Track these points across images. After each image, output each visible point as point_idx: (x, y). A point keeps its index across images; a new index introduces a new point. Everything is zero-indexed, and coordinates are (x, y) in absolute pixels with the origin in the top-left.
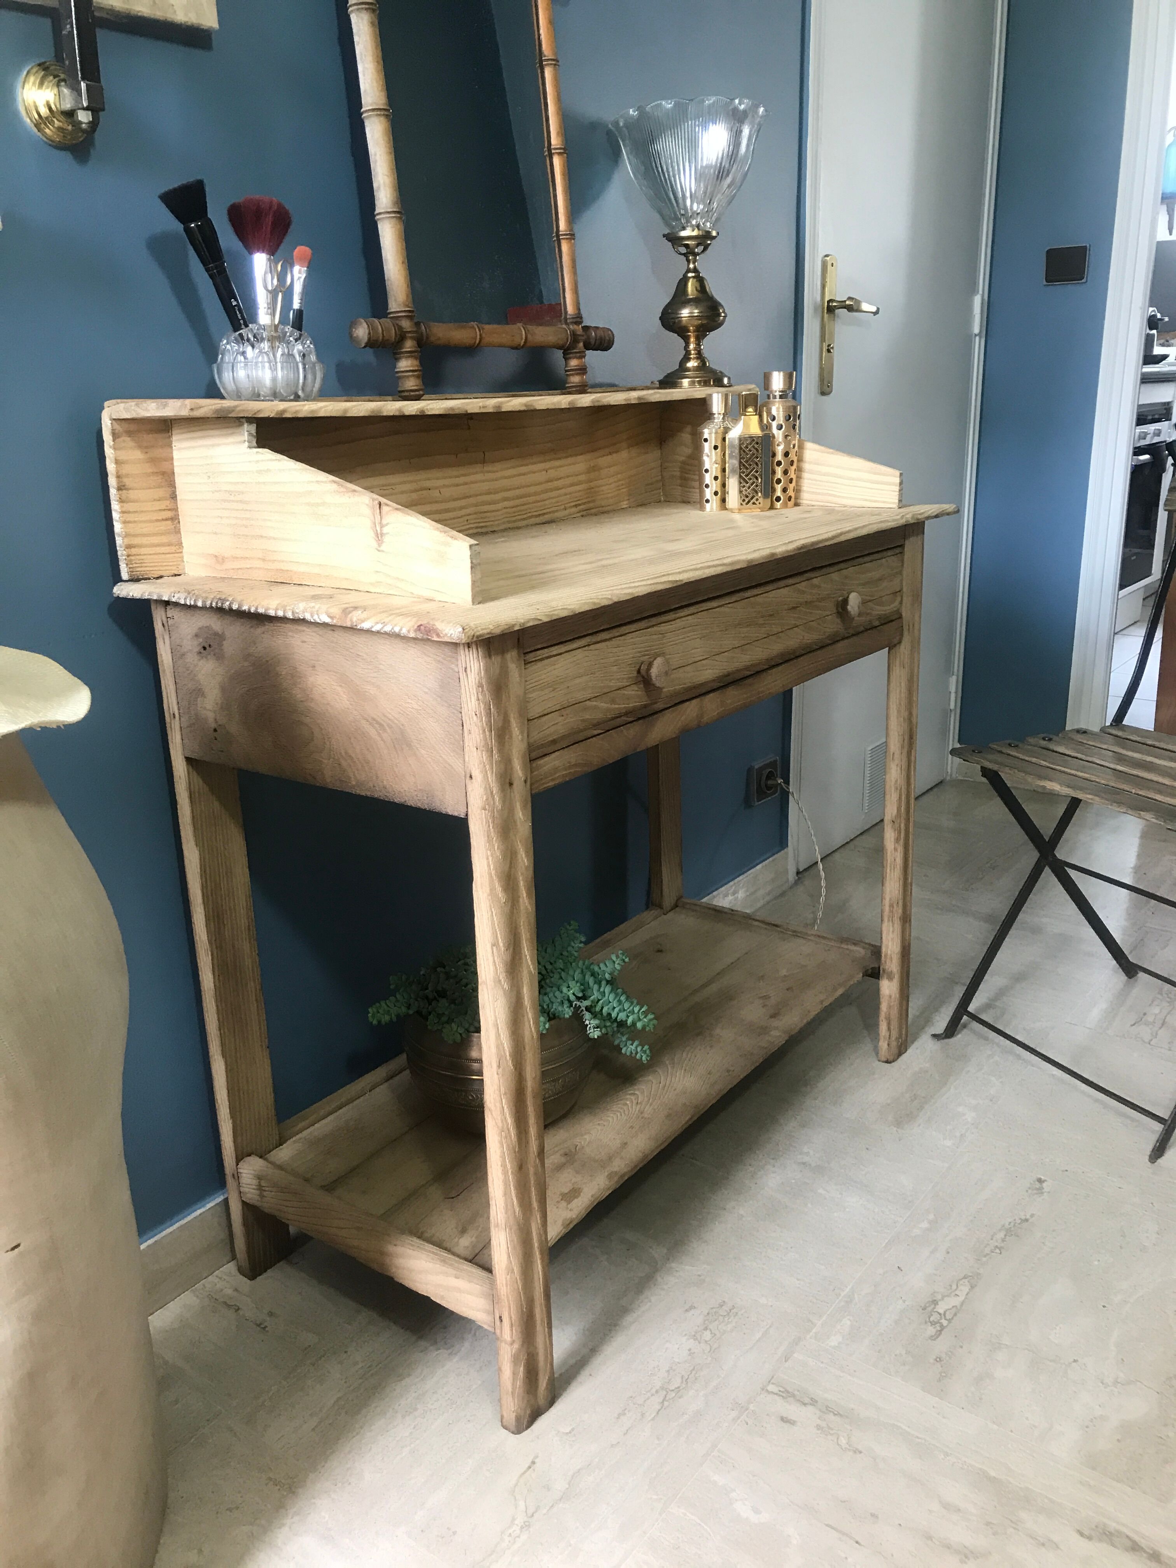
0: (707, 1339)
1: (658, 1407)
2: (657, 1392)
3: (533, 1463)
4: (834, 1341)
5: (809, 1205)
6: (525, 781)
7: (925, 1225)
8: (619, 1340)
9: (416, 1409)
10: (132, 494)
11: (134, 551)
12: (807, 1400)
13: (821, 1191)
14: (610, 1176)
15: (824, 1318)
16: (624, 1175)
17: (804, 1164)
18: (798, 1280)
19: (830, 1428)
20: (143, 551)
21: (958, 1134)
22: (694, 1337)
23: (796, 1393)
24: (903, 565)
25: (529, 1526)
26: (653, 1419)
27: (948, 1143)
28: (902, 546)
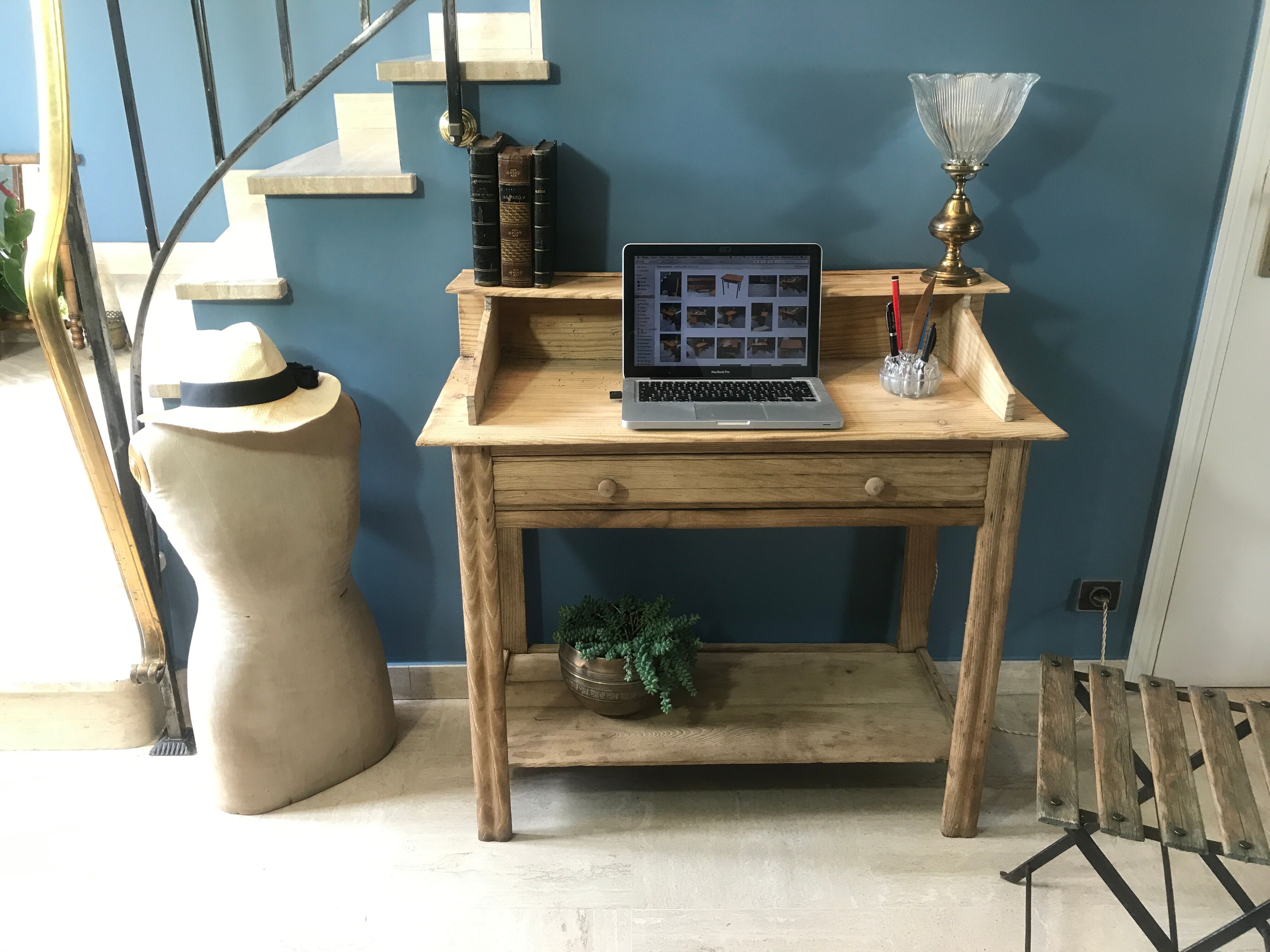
0: (596, 872)
1: (534, 877)
2: (543, 872)
3: (468, 854)
4: (642, 921)
5: (747, 863)
6: (488, 520)
7: (781, 920)
8: (568, 842)
9: (469, 802)
10: (467, 316)
11: (465, 343)
12: (585, 929)
13: (766, 863)
14: (600, 759)
15: (653, 910)
16: (608, 762)
17: (785, 844)
18: (676, 886)
19: (572, 946)
20: (470, 343)
21: (899, 900)
22: (593, 867)
23: (586, 923)
24: (989, 467)
25: (433, 870)
26: (525, 879)
27: (882, 899)
28: (990, 453)
